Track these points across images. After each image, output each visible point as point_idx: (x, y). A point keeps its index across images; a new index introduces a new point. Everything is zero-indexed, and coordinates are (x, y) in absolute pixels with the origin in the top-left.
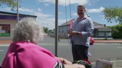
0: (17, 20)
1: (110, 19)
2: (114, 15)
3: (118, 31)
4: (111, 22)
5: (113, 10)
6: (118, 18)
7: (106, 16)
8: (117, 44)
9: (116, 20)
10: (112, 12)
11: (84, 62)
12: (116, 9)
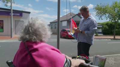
0: (11, 15)
1: (101, 16)
2: (105, 13)
3: (107, 27)
4: (102, 19)
5: (104, 8)
6: (109, 15)
7: (97, 13)
8: (107, 40)
9: (106, 17)
10: (103, 9)
11: (83, 58)
12: (107, 6)
